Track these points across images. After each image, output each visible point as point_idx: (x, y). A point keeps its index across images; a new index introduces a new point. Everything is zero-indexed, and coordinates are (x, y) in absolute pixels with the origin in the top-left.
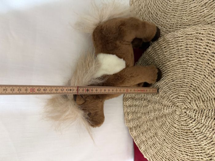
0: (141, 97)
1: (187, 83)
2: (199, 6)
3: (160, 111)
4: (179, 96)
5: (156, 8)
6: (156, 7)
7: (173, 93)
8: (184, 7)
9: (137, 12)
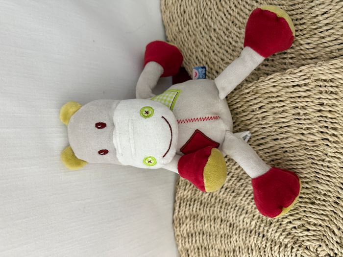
0: (213, 213)
1: (325, 195)
2: (337, 11)
3: (262, 252)
4: (309, 223)
5: (225, 19)
6: (225, 15)
7: (291, 215)
8: (297, 14)
9: (180, 28)
